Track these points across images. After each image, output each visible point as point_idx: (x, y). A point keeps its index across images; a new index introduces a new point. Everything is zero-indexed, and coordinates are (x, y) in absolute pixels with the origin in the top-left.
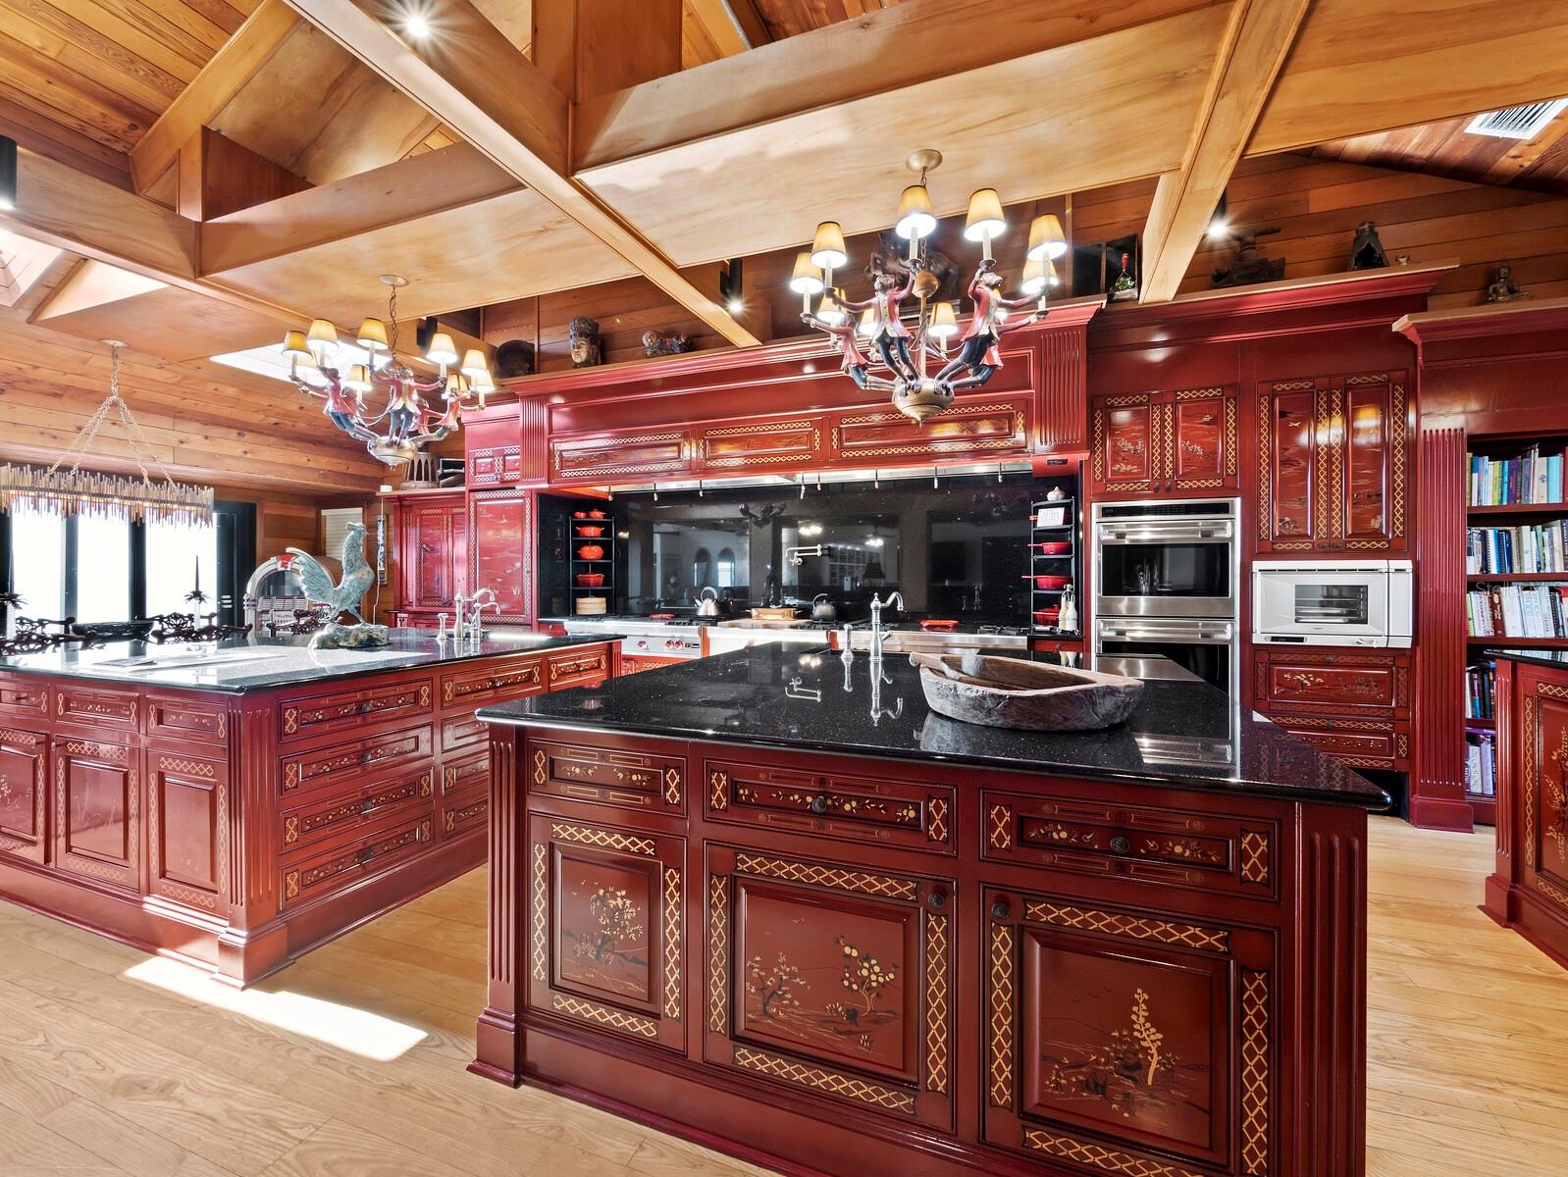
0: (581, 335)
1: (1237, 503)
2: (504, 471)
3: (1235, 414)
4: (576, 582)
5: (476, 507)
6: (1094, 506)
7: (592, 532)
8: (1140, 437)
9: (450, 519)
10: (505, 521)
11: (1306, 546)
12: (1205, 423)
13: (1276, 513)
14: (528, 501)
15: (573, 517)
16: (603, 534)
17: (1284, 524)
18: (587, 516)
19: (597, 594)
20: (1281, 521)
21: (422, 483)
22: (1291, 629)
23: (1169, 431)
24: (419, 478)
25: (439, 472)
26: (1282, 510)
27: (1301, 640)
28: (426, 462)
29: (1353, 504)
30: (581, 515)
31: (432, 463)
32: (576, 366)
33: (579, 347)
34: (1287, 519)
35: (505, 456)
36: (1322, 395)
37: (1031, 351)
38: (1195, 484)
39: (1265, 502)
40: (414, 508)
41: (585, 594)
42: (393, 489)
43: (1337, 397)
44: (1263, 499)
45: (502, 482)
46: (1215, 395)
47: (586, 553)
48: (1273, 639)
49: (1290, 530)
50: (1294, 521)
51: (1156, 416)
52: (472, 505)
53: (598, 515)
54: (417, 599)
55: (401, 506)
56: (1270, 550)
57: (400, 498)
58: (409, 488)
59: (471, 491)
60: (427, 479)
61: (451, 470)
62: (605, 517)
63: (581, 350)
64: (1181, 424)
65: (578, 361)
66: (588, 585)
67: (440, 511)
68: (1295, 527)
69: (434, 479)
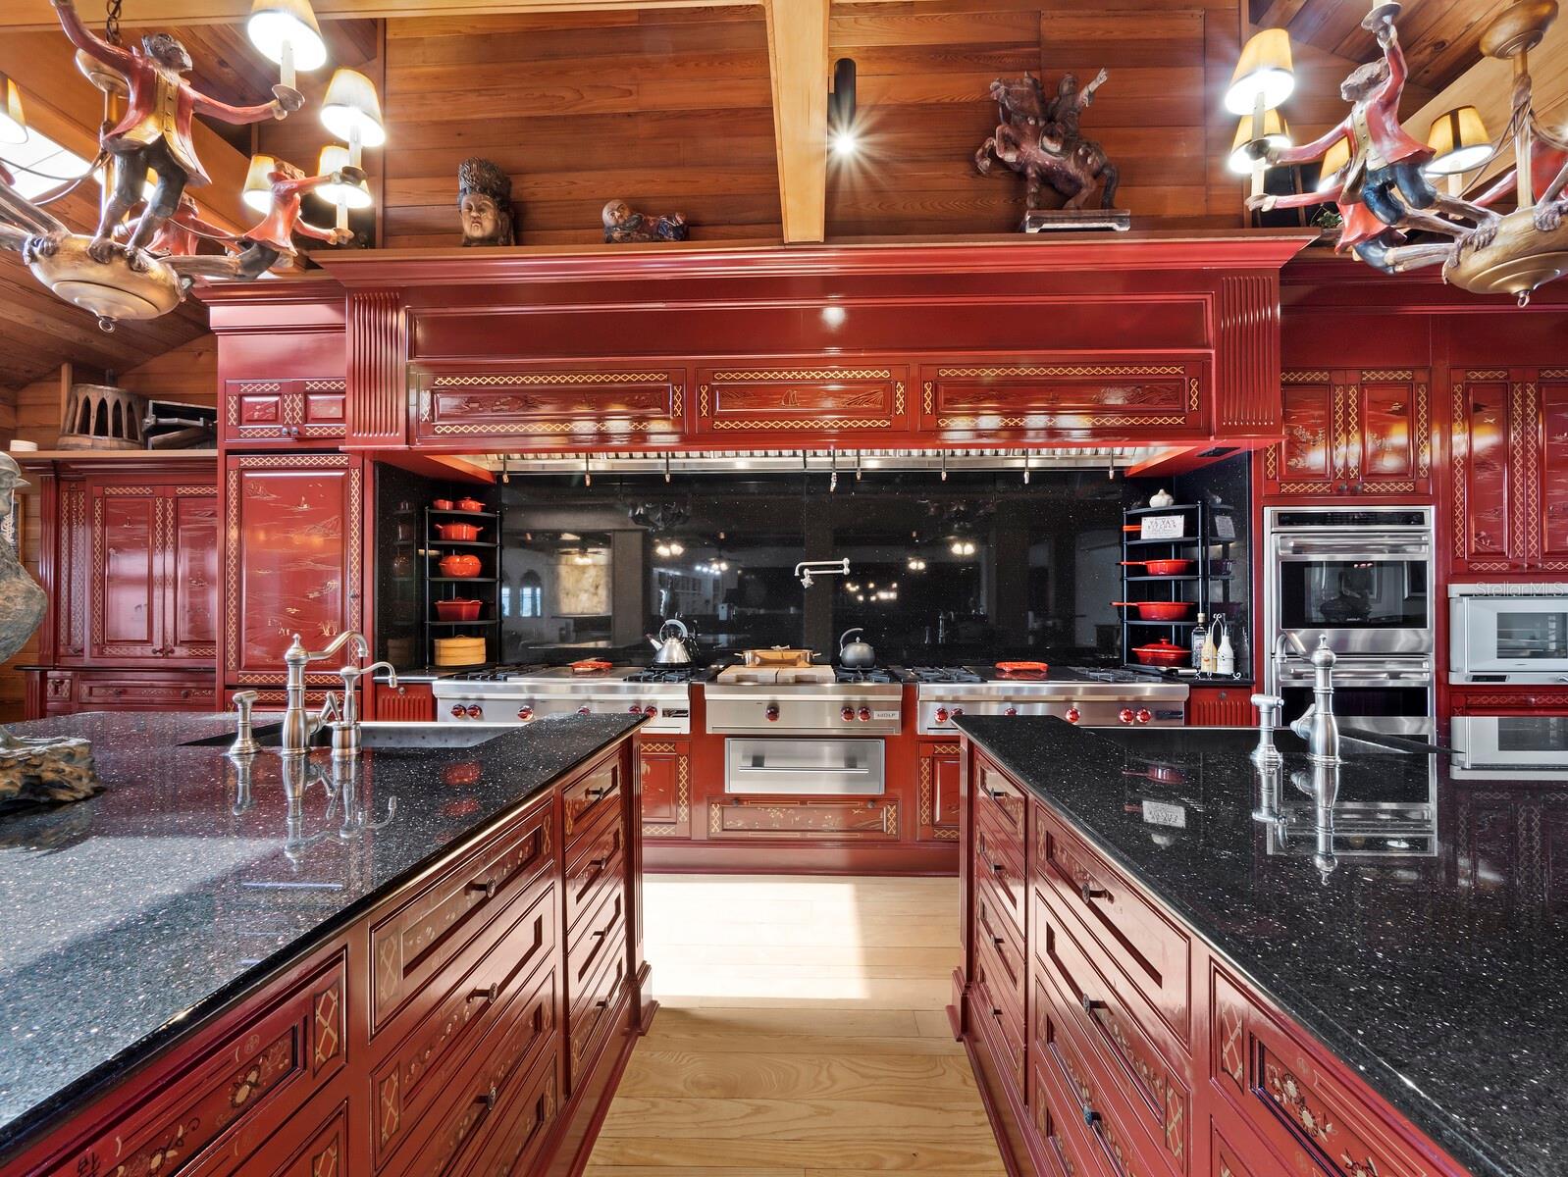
0: (483, 191)
1: (1430, 513)
2: (306, 419)
3: (1426, 403)
4: (435, 616)
5: (240, 480)
6: (1268, 511)
7: (465, 532)
8: (1320, 425)
9: (170, 506)
10: (305, 506)
11: (1503, 566)
12: (1394, 412)
13: (1473, 526)
14: (356, 474)
15: (432, 507)
16: (480, 537)
17: (1480, 539)
18: (455, 507)
19: (470, 632)
20: (1477, 535)
21: (107, 441)
22: (1494, 665)
23: (1353, 419)
24: (101, 430)
25: (150, 420)
26: (1478, 521)
27: (1503, 678)
28: (117, 406)
29: (1550, 517)
30: (446, 506)
31: (130, 408)
32: (470, 242)
33: (480, 210)
34: (1483, 534)
35: (306, 394)
36: (1517, 387)
37: (1209, 297)
38: (1383, 487)
39: (1461, 513)
40: (88, 484)
41: (448, 633)
42: (40, 449)
43: (1532, 392)
44: (1458, 508)
45: (301, 438)
46: (1405, 379)
47: (455, 567)
48: (1476, 678)
49: (1487, 546)
50: (1489, 536)
51: (1339, 398)
52: (233, 478)
53: (473, 506)
54: (93, 645)
55: (58, 480)
56: (1466, 570)
57: (57, 466)
58: (78, 446)
59: (229, 452)
60: (117, 433)
61: (176, 420)
62: (484, 509)
63: (483, 215)
64: (1368, 412)
65: (477, 233)
66: (458, 617)
67: (148, 491)
68: (1491, 543)
69: (136, 436)
